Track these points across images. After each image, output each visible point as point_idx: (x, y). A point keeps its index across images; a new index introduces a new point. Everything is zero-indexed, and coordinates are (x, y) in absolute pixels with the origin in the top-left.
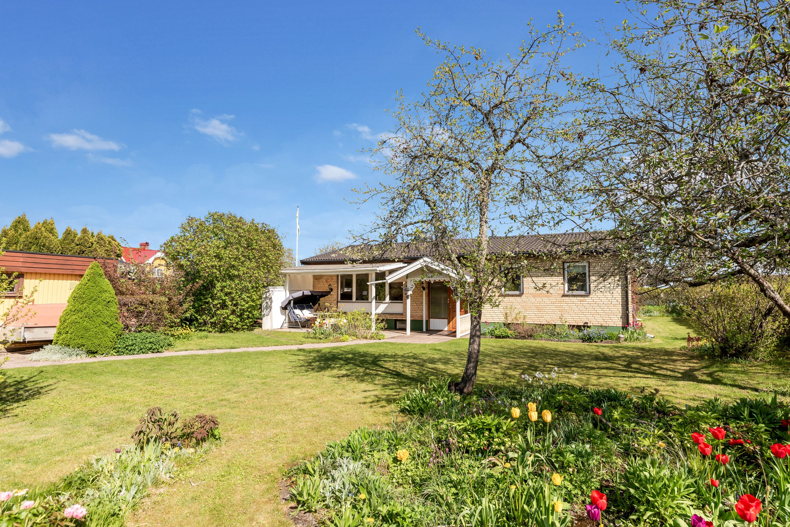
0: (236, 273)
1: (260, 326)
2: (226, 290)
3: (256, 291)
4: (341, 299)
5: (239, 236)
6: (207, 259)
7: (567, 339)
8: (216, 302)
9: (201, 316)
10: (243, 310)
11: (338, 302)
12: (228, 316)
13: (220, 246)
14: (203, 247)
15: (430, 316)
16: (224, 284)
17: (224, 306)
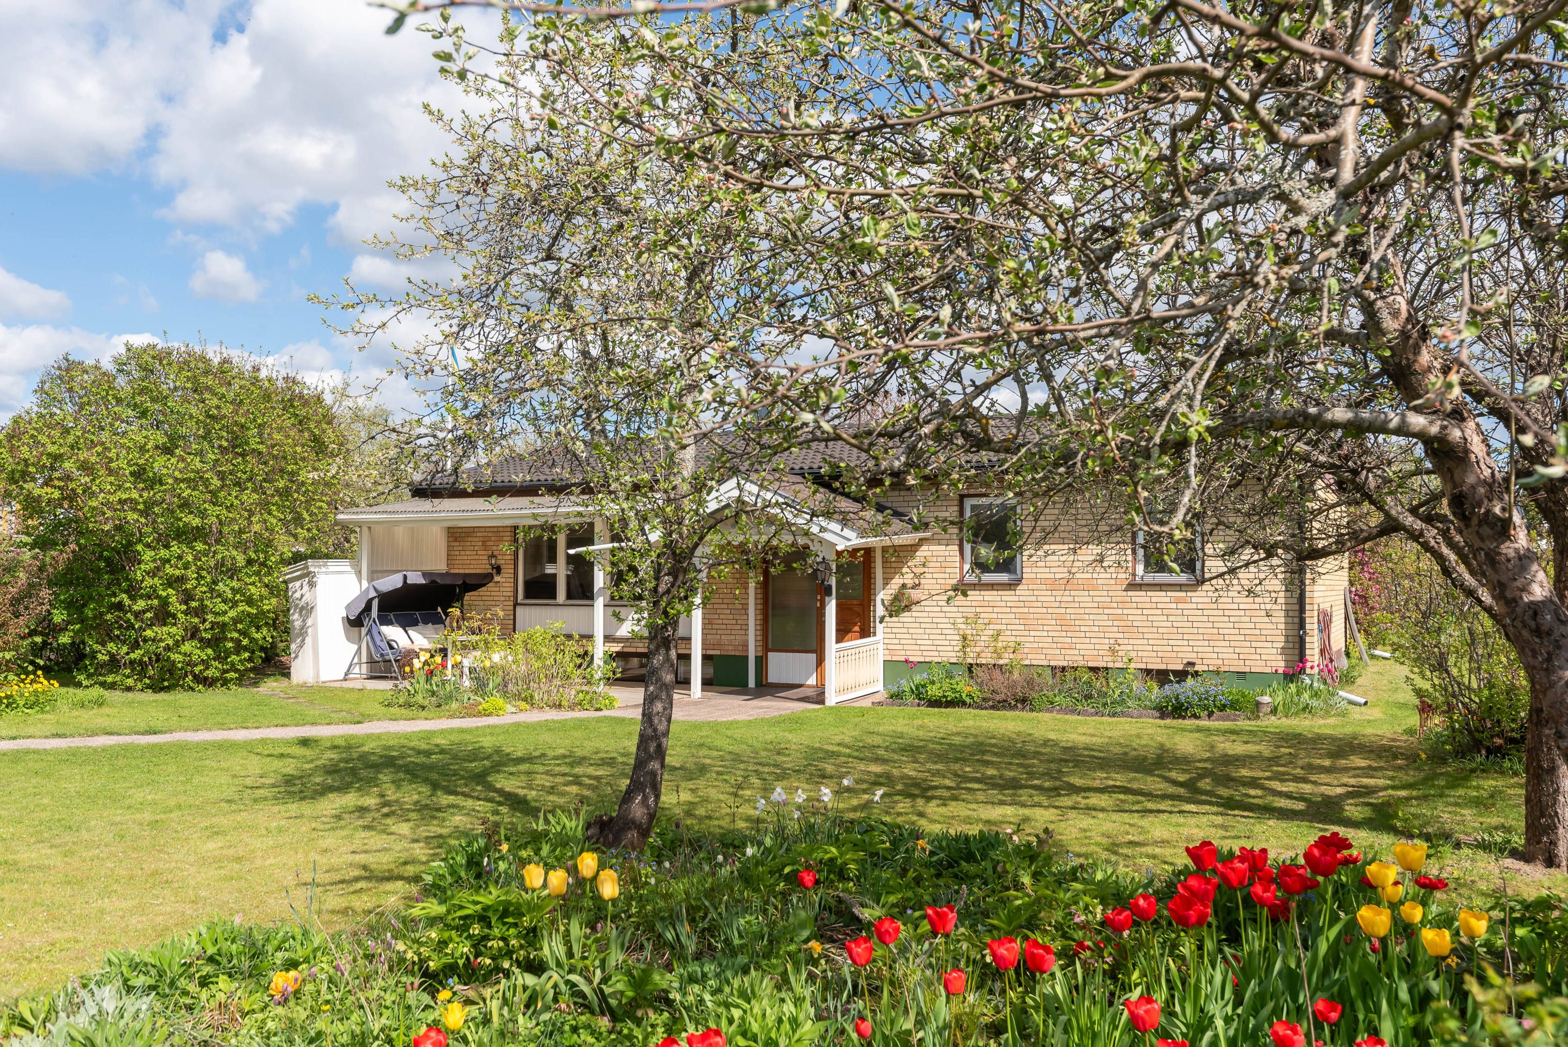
0: (196, 522)
1: (285, 672)
2: (169, 570)
3: (258, 573)
4: (527, 596)
5: (209, 416)
6: (107, 482)
7: (1119, 709)
8: (141, 604)
9: (103, 644)
10: (223, 626)
11: (516, 604)
12: (177, 644)
13: (148, 447)
14: (99, 449)
15: (768, 645)
16: (164, 553)
17: (163, 616)
